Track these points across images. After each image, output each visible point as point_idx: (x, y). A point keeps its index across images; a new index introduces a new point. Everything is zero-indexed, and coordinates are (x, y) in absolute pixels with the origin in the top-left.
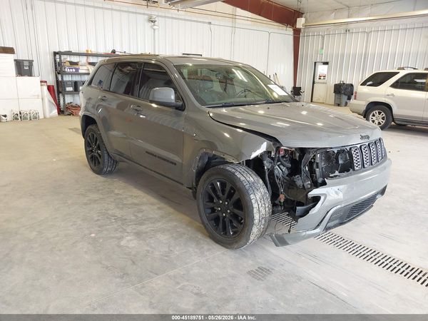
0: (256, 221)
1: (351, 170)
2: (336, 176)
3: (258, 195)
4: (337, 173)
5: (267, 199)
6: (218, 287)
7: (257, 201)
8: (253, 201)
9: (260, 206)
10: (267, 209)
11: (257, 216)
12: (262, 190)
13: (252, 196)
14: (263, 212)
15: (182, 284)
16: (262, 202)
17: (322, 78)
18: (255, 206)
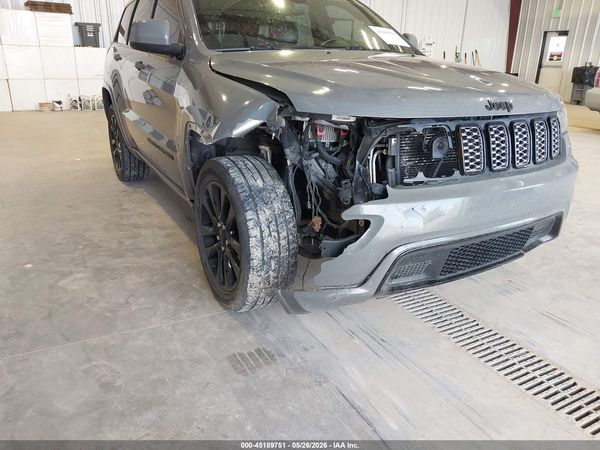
0: (255, 263)
1: (457, 173)
2: (417, 183)
3: (265, 214)
4: (421, 176)
5: (287, 222)
6: (155, 376)
7: (258, 224)
8: (250, 224)
9: (266, 233)
10: (283, 242)
11: (256, 253)
12: (277, 205)
13: (249, 215)
14: (273, 246)
15: (94, 363)
16: (273, 227)
17: (555, 58)
18: (254, 232)
